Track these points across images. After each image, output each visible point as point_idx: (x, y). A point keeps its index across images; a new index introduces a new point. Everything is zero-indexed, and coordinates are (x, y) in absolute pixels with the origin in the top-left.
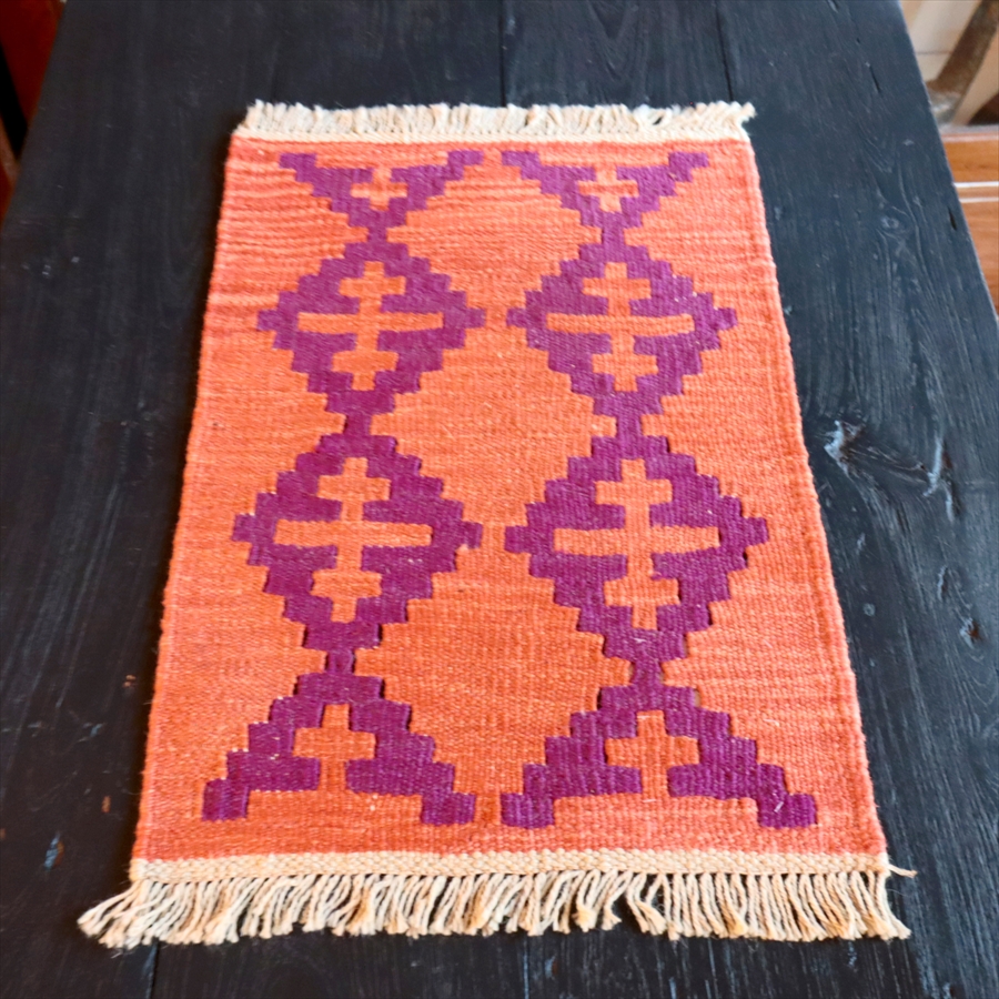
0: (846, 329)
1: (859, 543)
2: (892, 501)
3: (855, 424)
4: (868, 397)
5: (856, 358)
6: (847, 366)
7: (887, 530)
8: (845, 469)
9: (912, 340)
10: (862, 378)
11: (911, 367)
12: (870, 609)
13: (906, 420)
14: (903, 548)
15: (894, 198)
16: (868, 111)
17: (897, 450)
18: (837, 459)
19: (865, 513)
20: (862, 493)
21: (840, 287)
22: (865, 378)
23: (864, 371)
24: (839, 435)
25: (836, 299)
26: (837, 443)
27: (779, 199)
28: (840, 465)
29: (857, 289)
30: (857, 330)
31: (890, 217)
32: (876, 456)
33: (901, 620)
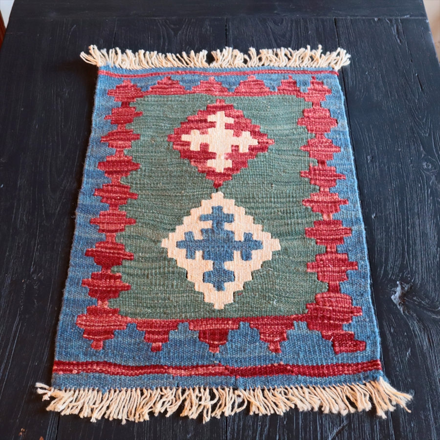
0: (404, 227)
1: (408, 354)
2: (425, 329)
3: (408, 283)
4: (414, 267)
5: (408, 244)
6: (403, 248)
7: (422, 346)
8: (401, 310)
9: (437, 234)
10: (411, 256)
11: (437, 249)
13: (434, 281)
14: (430, 357)
15: (429, 152)
16: (416, 101)
17: (428, 298)
18: (398, 304)
19: (411, 336)
20: (410, 324)
21: (401, 202)
23: (412, 253)
24: (399, 289)
25: (398, 210)
26: (398, 294)
27: (370, 151)
28: (399, 308)
29: (410, 204)
30: (409, 228)
31: (427, 163)
32: (418, 302)
33: (428, 399)
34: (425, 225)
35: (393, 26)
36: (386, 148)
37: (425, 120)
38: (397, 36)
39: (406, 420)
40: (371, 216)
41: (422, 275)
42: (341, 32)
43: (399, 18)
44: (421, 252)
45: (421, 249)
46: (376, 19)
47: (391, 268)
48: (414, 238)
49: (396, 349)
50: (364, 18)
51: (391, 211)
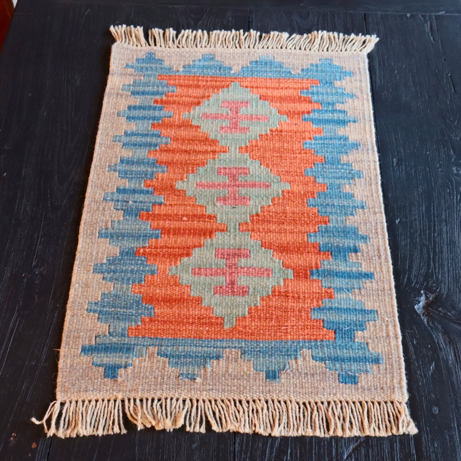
0: (430, 234)
1: (431, 368)
2: (451, 342)
3: (433, 293)
4: (440, 277)
5: (434, 252)
6: (429, 256)
7: (447, 360)
8: (425, 320)
10: (437, 264)
12: (436, 410)
14: (456, 372)
16: (448, 103)
17: (455, 310)
18: (421, 315)
19: (436, 349)
20: (434, 337)
21: (428, 208)
22: (438, 264)
23: (439, 261)
24: (423, 298)
25: (425, 216)
26: (421, 304)
27: (396, 153)
28: (423, 318)
29: (437, 210)
30: (436, 235)
31: (457, 167)
32: (443, 313)
33: (453, 417)
34: (453, 233)
35: (427, 23)
36: (414, 151)
37: (456, 122)
38: (430, 34)
39: (429, 439)
40: (395, 222)
41: (449, 285)
42: (370, 28)
43: (433, 14)
44: (448, 260)
45: (448, 258)
46: (408, 15)
47: (415, 276)
48: (441, 246)
49: (418, 362)
50: (396, 13)
51: (416, 216)
